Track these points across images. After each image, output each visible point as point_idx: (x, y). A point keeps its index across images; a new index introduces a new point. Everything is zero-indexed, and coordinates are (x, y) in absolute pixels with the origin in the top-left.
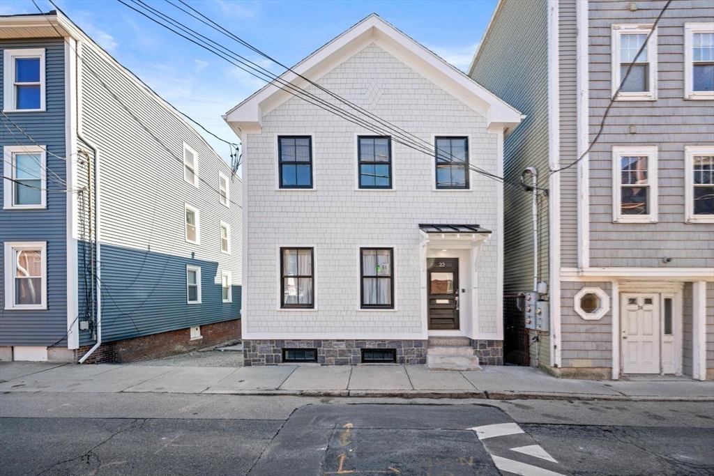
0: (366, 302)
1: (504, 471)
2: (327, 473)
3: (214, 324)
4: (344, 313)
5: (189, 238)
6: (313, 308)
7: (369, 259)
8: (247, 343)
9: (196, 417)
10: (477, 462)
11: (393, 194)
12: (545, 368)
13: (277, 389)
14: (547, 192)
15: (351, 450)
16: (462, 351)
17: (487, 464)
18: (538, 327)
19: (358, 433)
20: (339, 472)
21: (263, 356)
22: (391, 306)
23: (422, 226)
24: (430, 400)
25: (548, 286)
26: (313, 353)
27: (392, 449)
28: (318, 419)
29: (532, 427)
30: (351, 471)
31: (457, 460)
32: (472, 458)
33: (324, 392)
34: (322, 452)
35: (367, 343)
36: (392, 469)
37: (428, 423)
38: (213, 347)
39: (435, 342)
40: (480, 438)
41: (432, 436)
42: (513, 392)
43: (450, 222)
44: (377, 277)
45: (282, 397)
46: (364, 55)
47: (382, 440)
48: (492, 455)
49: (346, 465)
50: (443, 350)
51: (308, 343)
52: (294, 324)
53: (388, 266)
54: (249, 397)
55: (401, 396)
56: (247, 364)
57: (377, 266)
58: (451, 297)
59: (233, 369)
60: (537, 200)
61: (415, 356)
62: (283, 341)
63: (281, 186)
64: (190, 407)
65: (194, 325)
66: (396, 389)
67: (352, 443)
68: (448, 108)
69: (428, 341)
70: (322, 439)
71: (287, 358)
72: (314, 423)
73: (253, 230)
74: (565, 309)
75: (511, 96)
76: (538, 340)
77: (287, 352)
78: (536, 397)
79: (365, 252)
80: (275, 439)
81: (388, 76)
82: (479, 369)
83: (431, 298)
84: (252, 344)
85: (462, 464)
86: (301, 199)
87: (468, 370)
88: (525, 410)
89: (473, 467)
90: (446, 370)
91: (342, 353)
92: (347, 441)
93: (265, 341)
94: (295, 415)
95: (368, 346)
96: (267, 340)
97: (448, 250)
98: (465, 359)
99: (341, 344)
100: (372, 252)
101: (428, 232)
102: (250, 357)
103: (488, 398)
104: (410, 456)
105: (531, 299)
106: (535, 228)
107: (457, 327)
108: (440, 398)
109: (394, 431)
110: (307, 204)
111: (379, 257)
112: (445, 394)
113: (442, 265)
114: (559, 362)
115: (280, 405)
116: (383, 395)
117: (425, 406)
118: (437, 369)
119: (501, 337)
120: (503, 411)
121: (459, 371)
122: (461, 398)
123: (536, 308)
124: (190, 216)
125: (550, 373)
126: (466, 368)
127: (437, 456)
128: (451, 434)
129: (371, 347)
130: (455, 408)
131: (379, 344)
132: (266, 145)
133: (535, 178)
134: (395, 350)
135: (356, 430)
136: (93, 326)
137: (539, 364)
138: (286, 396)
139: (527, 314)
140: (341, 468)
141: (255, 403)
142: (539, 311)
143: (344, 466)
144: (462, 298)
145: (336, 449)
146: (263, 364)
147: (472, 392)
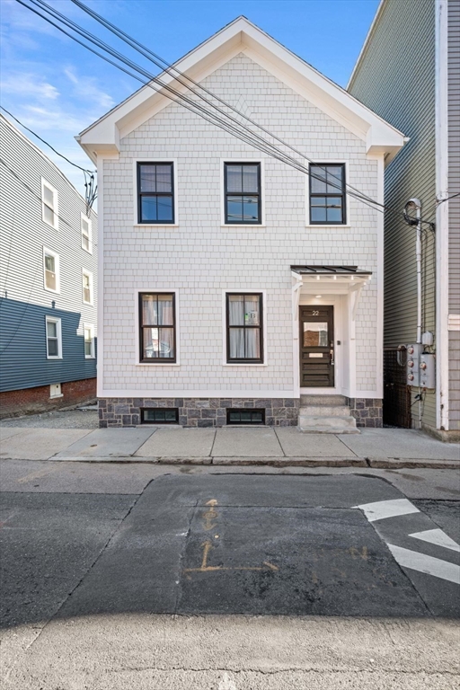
0: (233, 355)
1: (407, 569)
2: (188, 570)
3: (76, 381)
4: (209, 368)
5: (48, 285)
6: (175, 362)
7: (236, 306)
8: (103, 401)
9: (37, 490)
10: (372, 554)
11: (263, 230)
12: (430, 430)
13: (132, 456)
14: (433, 226)
15: (217, 537)
16: (338, 411)
17: (385, 558)
18: (422, 384)
19: (225, 513)
20: (203, 569)
21: (120, 417)
22: (261, 360)
23: (293, 267)
24: (305, 469)
25: (434, 336)
26: (174, 413)
27: (266, 535)
28: (177, 493)
29: (427, 504)
30: (218, 568)
31: (347, 551)
32: (364, 548)
33: (185, 459)
34: (181, 538)
35: (233, 401)
36: (268, 564)
37: (306, 500)
38: (75, 406)
39: (308, 400)
40: (370, 520)
41: (313, 517)
42: (398, 459)
43: (325, 264)
44: (245, 327)
45: (136, 464)
46: (231, 67)
47: (253, 522)
48: (388, 544)
49: (212, 558)
50: (316, 410)
51: (168, 402)
52: (154, 380)
53: (256, 313)
54: (100, 465)
55: (272, 464)
56: (103, 425)
57: (245, 314)
58: (326, 350)
59: (88, 431)
60: (421, 237)
61: (285, 416)
62: (141, 399)
63: (140, 221)
64: (32, 477)
65: (54, 382)
66: (266, 456)
67: (217, 527)
68: (324, 129)
69: (300, 400)
70: (181, 521)
71: (146, 419)
72: (172, 499)
73: (109, 272)
74: (454, 363)
75: (393, 115)
76: (421, 399)
77: (146, 412)
78: (424, 466)
79: (231, 298)
80: (126, 520)
81: (258, 92)
82: (357, 432)
83: (304, 352)
84: (107, 403)
85: (355, 558)
86: (162, 236)
87: (345, 433)
88: (415, 482)
89: (369, 563)
90: (321, 433)
91: (206, 413)
92: (212, 523)
93: (122, 400)
94: (149, 489)
95: (234, 406)
96: (124, 399)
97: (322, 295)
98: (341, 420)
99: (205, 403)
100: (240, 298)
101: (301, 273)
102: (106, 417)
103: (369, 466)
104: (289, 546)
105: (414, 351)
106: (419, 270)
107: (332, 385)
108: (315, 467)
109: (267, 510)
110: (169, 242)
111: (247, 304)
112: (321, 462)
113: (316, 313)
114: (446, 424)
115: (133, 476)
116: (251, 463)
117: (299, 477)
118: (310, 432)
119: (380, 395)
120: (390, 483)
121: (335, 434)
122: (340, 467)
123: (420, 363)
124: (49, 261)
125: (435, 436)
126: (342, 431)
127: (322, 546)
128: (334, 515)
129: (238, 406)
130: (335, 480)
131: (246, 404)
132: (124, 173)
133: (418, 211)
134: (264, 409)
135: (221, 509)
137: (423, 427)
138: (141, 464)
139: (409, 369)
140: (204, 563)
141: (106, 473)
142: (424, 365)
143: (208, 559)
144: (338, 351)
145: (199, 535)
146: (119, 426)
147: (352, 459)
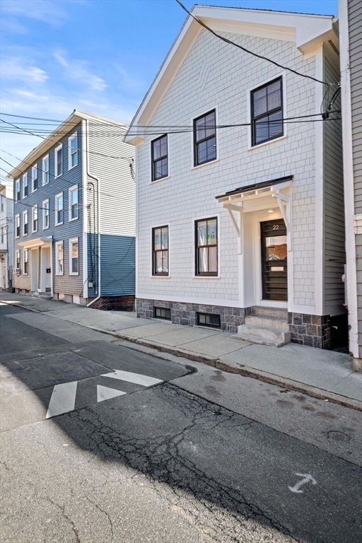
4: (185, 280)
11: (218, 164)
16: (278, 324)
22: (216, 274)
35: (200, 307)
42: (243, 366)
44: (207, 246)
50: (260, 321)
51: (166, 304)
52: (159, 288)
53: (215, 234)
56: (138, 316)
57: (208, 236)
61: (234, 323)
63: (154, 180)
69: (245, 310)
71: (157, 314)
77: (157, 310)
79: (199, 224)
81: (214, 52)
83: (266, 265)
84: (140, 302)
86: (162, 187)
87: (263, 344)
90: (244, 340)
91: (185, 314)
93: (146, 300)
95: (201, 310)
98: (273, 332)
99: (184, 307)
100: (204, 223)
102: (139, 311)
103: (215, 366)
107: (286, 299)
110: (165, 190)
111: (209, 227)
113: (276, 227)
119: (319, 312)
121: (254, 343)
126: (261, 342)
131: (208, 309)
132: (146, 151)
134: (220, 316)
136: (95, 286)
146: (145, 318)
